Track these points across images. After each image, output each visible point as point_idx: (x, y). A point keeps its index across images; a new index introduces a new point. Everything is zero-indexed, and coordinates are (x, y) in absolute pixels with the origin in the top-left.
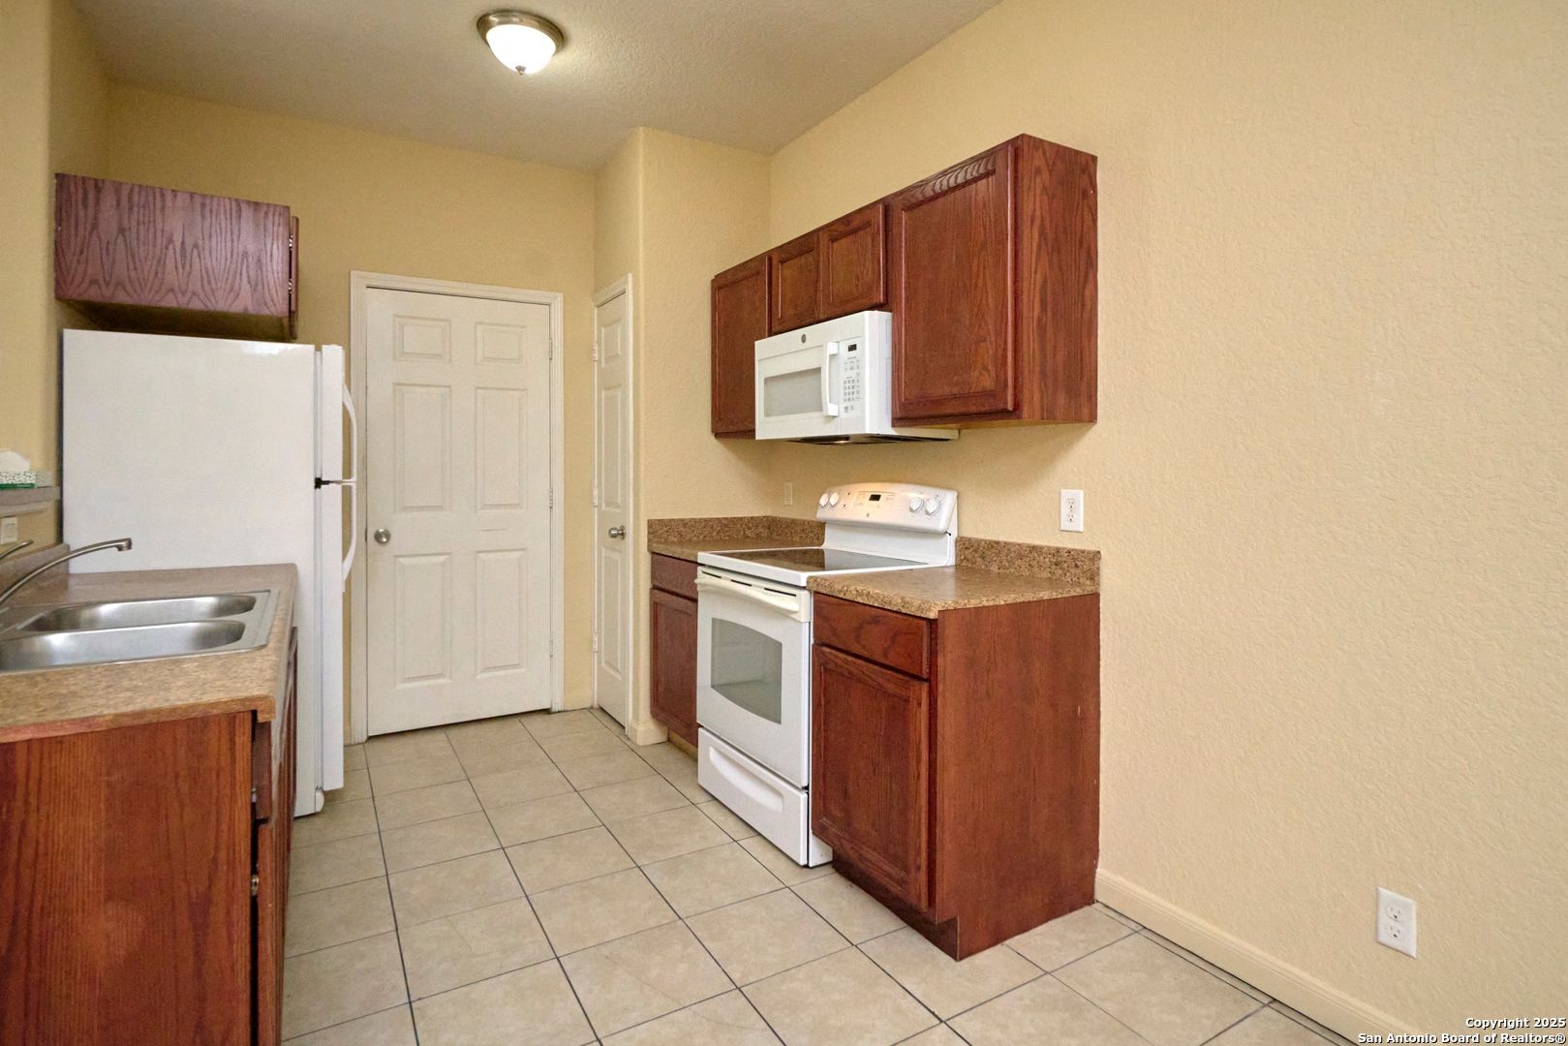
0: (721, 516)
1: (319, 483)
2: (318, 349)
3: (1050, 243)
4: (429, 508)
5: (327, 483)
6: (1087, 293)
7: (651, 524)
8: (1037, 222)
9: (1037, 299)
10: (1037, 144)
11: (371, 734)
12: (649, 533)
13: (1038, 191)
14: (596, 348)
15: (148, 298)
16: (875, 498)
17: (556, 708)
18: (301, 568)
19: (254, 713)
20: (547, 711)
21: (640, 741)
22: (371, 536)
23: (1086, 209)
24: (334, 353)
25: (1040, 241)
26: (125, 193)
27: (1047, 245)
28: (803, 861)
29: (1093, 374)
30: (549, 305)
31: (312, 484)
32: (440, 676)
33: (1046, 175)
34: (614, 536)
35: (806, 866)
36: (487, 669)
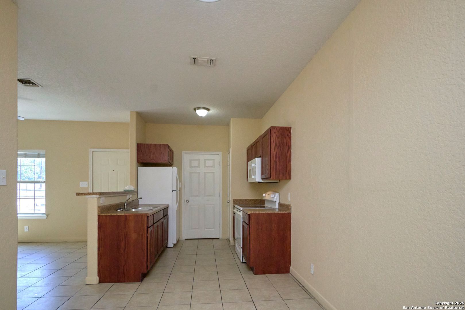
0: (249, 199)
1: (173, 191)
2: (172, 168)
3: (278, 146)
4: (195, 196)
5: (174, 191)
6: (288, 154)
7: (233, 200)
8: (275, 142)
9: (274, 156)
10: (274, 128)
11: (186, 238)
12: (233, 202)
13: (275, 137)
14: (228, 163)
15: (148, 161)
16: (269, 195)
17: (220, 238)
18: (170, 205)
19: (147, 215)
20: (218, 238)
21: (231, 244)
22: (186, 201)
23: (288, 138)
24: (175, 169)
25: (275, 146)
26: (145, 145)
27: (277, 146)
28: (242, 261)
29: (290, 170)
30: (219, 154)
31: (172, 191)
32: (198, 229)
33: (277, 133)
34: (228, 202)
35: (242, 262)
36: (207, 229)
